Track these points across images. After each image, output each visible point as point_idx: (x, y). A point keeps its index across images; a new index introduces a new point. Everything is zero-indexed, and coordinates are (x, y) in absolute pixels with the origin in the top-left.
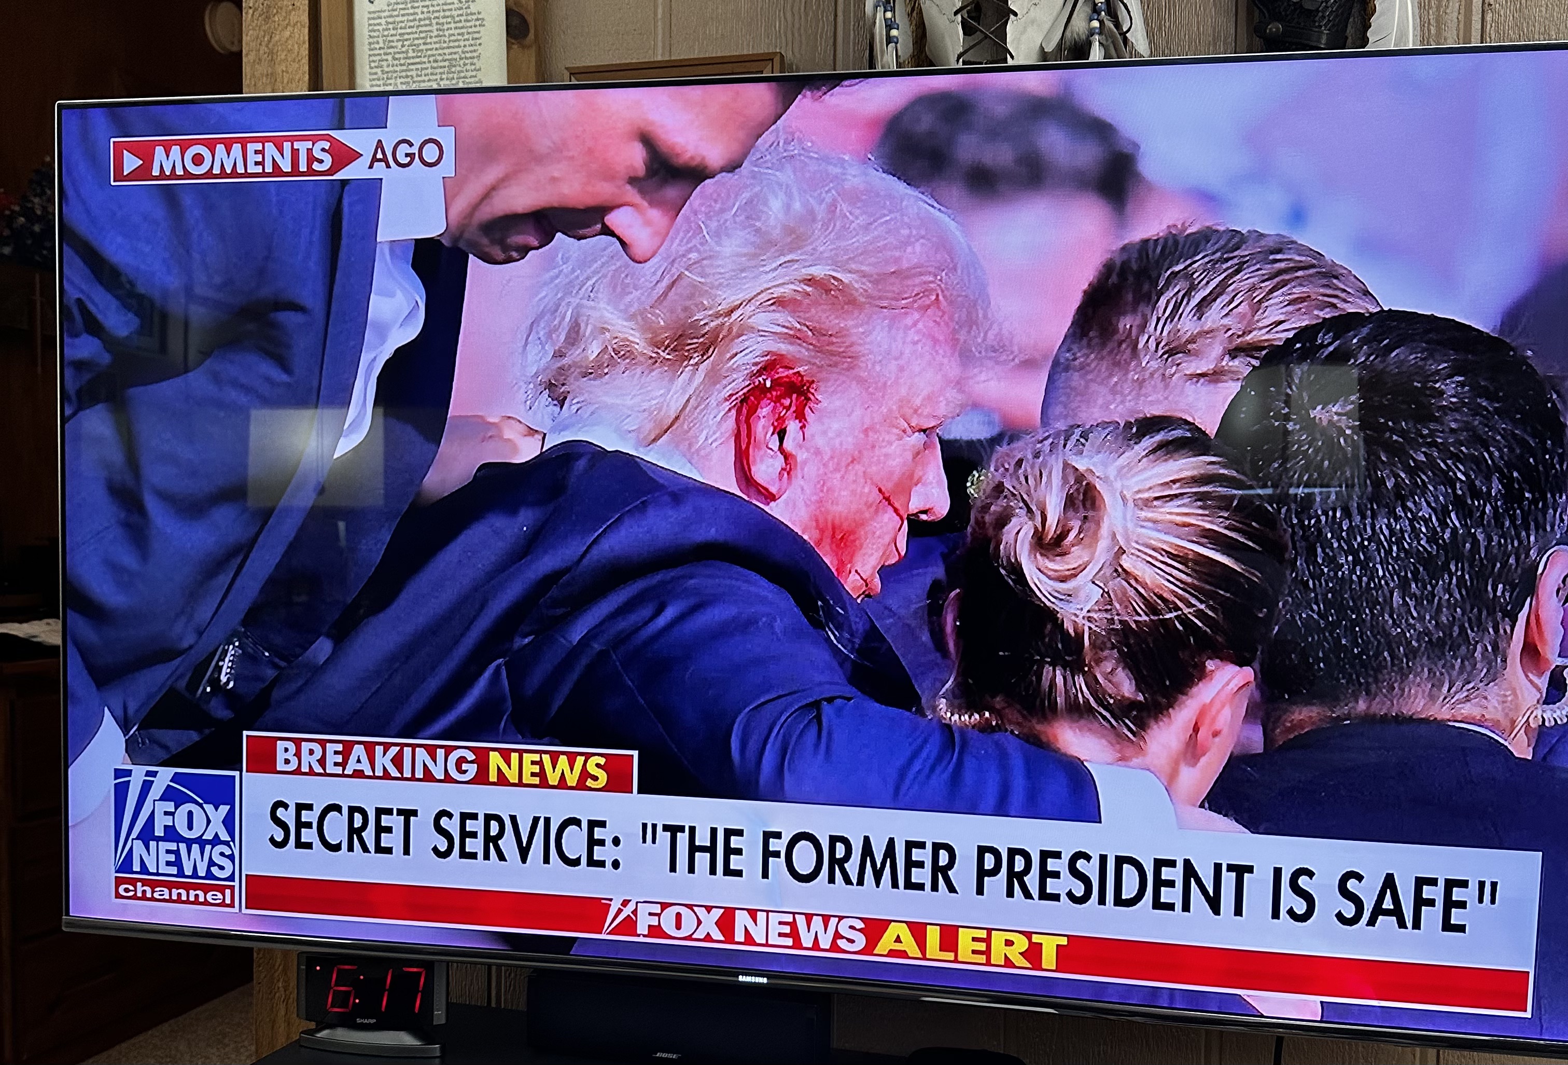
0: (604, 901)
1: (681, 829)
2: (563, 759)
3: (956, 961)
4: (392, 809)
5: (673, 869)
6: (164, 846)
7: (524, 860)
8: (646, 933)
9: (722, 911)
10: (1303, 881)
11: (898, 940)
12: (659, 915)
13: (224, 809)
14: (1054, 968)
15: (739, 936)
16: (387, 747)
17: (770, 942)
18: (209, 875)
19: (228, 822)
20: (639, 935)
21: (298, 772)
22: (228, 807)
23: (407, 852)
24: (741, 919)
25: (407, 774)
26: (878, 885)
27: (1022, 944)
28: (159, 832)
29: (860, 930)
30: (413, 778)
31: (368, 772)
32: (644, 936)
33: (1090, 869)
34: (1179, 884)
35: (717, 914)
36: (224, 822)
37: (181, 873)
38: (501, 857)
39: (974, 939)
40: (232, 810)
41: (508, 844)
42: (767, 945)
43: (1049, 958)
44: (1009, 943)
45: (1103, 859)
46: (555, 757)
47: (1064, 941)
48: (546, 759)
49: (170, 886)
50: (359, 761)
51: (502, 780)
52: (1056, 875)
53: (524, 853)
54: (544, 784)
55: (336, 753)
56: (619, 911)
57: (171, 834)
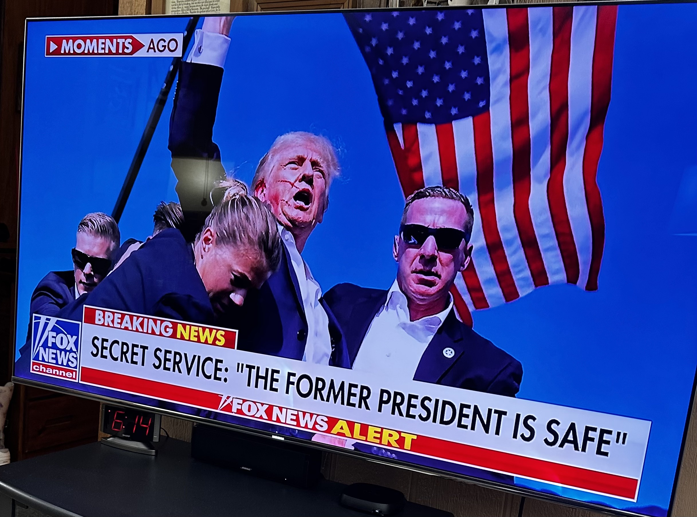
0: (219, 396)
1: (254, 367)
2: (207, 330)
3: (366, 441)
4: (138, 345)
5: (249, 385)
6: (51, 351)
7: (189, 374)
8: (236, 412)
9: (268, 406)
10: (530, 422)
11: (342, 428)
12: (241, 405)
13: (75, 337)
14: (409, 449)
15: (274, 418)
16: (138, 317)
17: (287, 422)
18: (68, 365)
19: (76, 343)
20: (233, 412)
21: (103, 325)
22: (76, 337)
23: (143, 364)
24: (276, 411)
25: (145, 331)
26: (335, 402)
27: (396, 436)
28: (50, 345)
29: (325, 422)
30: (147, 333)
31: (130, 328)
32: (235, 413)
33: (430, 405)
34: (471, 417)
35: (266, 407)
36: (74, 343)
37: (57, 363)
38: (180, 371)
39: (375, 432)
40: (78, 338)
41: (183, 365)
42: (285, 423)
43: (408, 444)
44: (390, 435)
45: (437, 401)
46: (204, 329)
47: (415, 437)
48: (201, 330)
49: (53, 368)
50: (127, 323)
51: (182, 338)
52: (415, 406)
53: (189, 370)
54: (199, 341)
55: (118, 318)
56: (226, 401)
57: (54, 346)
